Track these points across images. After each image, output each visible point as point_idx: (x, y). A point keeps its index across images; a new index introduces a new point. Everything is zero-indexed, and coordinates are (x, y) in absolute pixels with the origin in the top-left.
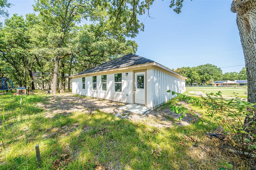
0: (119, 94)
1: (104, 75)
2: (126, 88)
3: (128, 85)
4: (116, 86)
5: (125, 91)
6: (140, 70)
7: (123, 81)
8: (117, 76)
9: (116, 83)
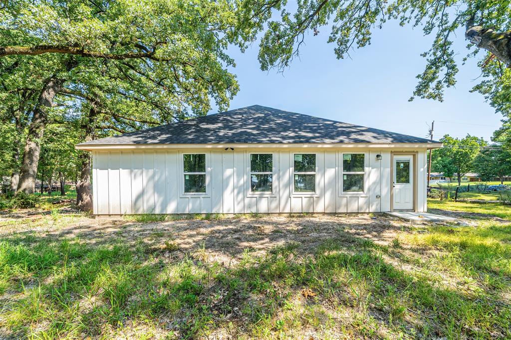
0: (358, 197)
1: (303, 155)
2: (374, 183)
3: (381, 177)
4: (344, 181)
5: (373, 189)
6: (406, 152)
7: (367, 169)
8: (349, 158)
9: (345, 175)
